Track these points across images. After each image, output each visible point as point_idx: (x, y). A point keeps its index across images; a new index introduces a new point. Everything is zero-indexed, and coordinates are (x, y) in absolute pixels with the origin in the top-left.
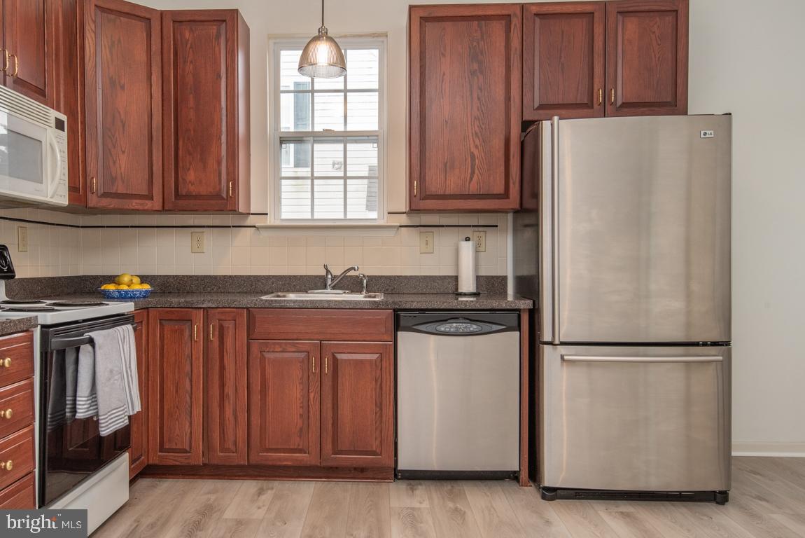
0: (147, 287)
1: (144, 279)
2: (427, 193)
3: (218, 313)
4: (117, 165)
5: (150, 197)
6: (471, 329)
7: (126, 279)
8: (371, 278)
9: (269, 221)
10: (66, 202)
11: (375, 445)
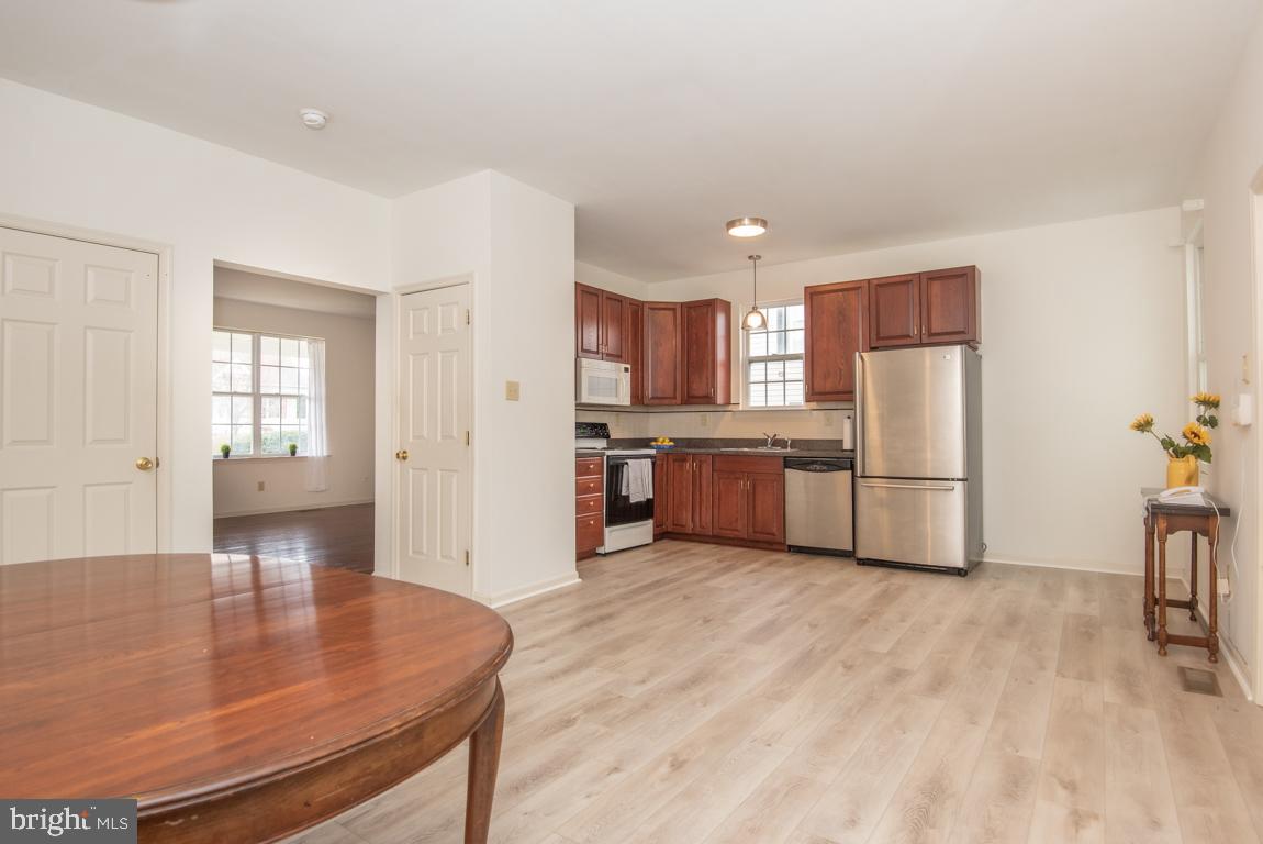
0: (672, 443)
1: (671, 440)
2: (817, 391)
5: (675, 398)
6: (824, 468)
7: (661, 439)
8: (793, 441)
9: (741, 408)
10: (629, 403)
11: (775, 530)
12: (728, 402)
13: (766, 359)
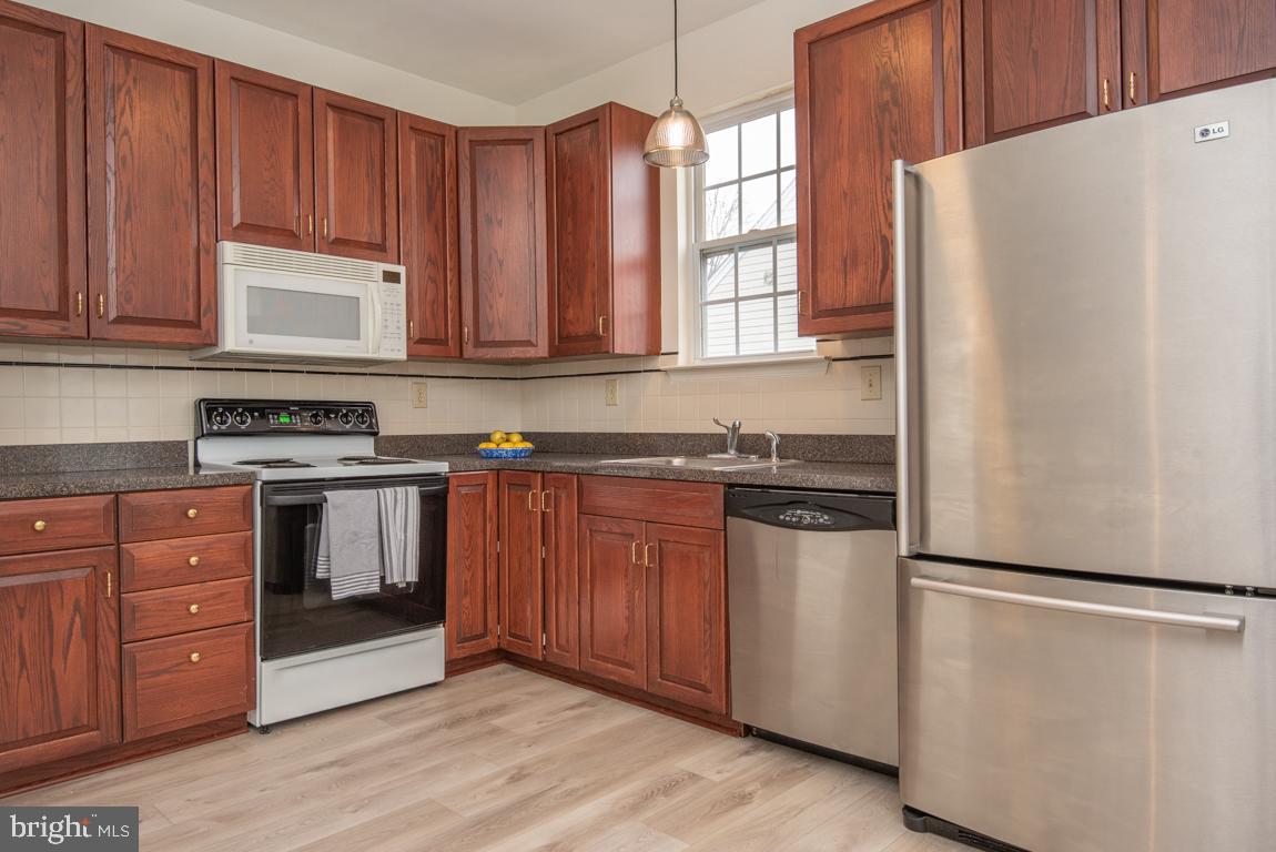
0: (529, 445)
1: (526, 436)
2: (821, 309)
3: (554, 478)
4: (495, 309)
5: (534, 343)
6: (821, 520)
7: (497, 436)
8: (783, 439)
9: (681, 361)
10: (403, 356)
11: (705, 677)
12: (654, 349)
13: (736, 245)
